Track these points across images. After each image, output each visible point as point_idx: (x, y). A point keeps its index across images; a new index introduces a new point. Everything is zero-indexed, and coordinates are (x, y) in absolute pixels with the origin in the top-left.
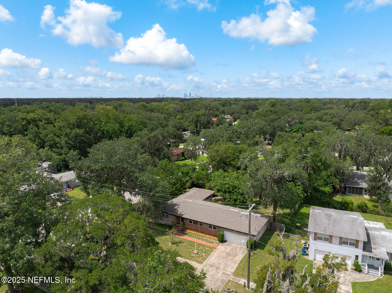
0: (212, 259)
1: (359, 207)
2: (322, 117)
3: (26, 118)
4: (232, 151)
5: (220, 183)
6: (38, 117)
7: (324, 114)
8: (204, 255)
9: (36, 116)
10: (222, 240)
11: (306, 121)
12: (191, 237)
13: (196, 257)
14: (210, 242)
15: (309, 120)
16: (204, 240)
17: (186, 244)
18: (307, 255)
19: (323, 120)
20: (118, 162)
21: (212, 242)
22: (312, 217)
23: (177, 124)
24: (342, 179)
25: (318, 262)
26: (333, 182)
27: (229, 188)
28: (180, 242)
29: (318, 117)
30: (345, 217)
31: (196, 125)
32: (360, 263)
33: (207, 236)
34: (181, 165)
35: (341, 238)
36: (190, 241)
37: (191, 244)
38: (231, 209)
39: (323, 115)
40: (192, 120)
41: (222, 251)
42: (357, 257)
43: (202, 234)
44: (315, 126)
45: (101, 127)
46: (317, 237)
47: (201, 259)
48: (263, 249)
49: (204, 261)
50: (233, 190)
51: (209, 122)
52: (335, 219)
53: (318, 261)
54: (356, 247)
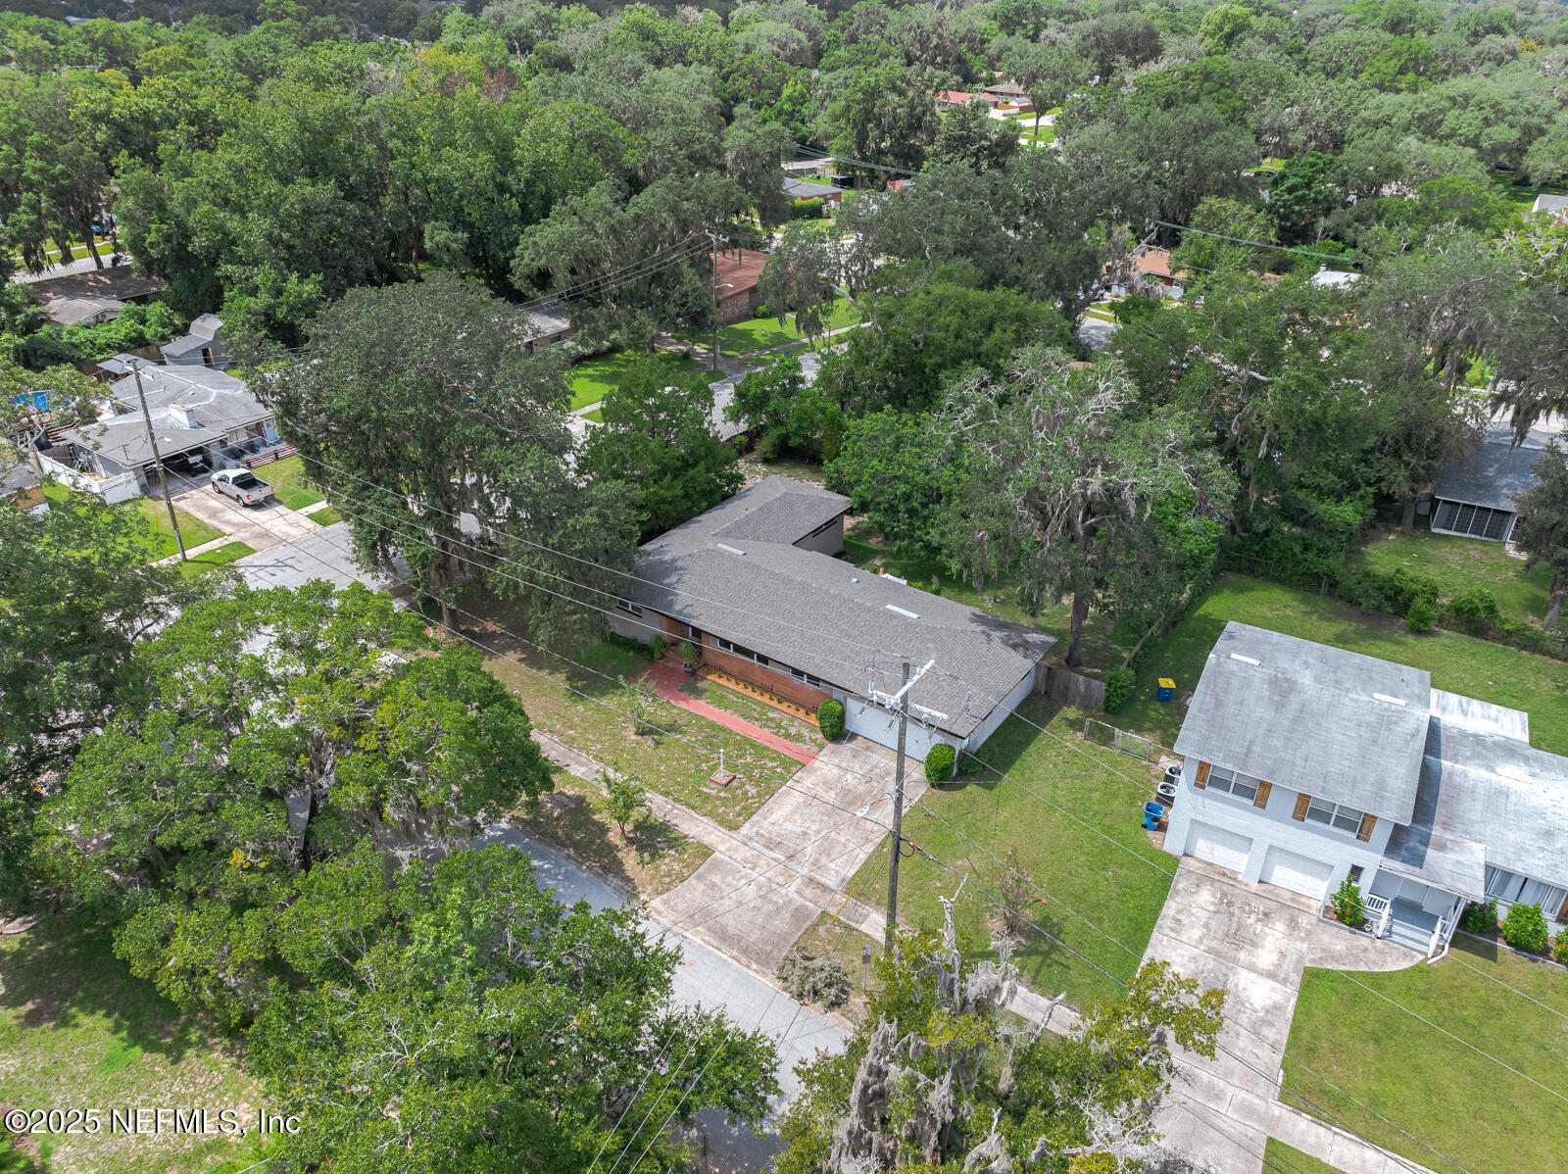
0: (778, 815)
1: (1459, 611)
2: (1440, 117)
3: (108, 112)
4: (954, 321)
5: (873, 476)
6: (161, 107)
7: (1453, 100)
8: (753, 791)
9: (151, 103)
10: (838, 732)
11: (1360, 131)
12: (719, 706)
13: (718, 798)
14: (787, 736)
15: (1376, 125)
16: (765, 726)
17: (692, 735)
18: (1162, 827)
19: (1444, 130)
20: (413, 402)
21: (798, 738)
22: (1208, 686)
23: (758, 144)
24: (1424, 467)
25: (1197, 864)
26: (1380, 480)
27: (907, 497)
28: (672, 728)
29: (1422, 117)
30: (1352, 700)
31: (858, 134)
32: (1364, 895)
33: (783, 707)
34: (762, 340)
35: (1304, 799)
36: (712, 725)
37: (715, 735)
38: (889, 607)
39: (1446, 104)
40: (848, 108)
41: (825, 782)
42: (1356, 871)
43: (766, 699)
44: (1393, 164)
45: (413, 166)
46: (1207, 777)
47: (738, 808)
48: (990, 788)
49: (745, 820)
50: (924, 506)
51: (919, 120)
52: (1302, 709)
53: (1200, 861)
54: (1358, 837)
